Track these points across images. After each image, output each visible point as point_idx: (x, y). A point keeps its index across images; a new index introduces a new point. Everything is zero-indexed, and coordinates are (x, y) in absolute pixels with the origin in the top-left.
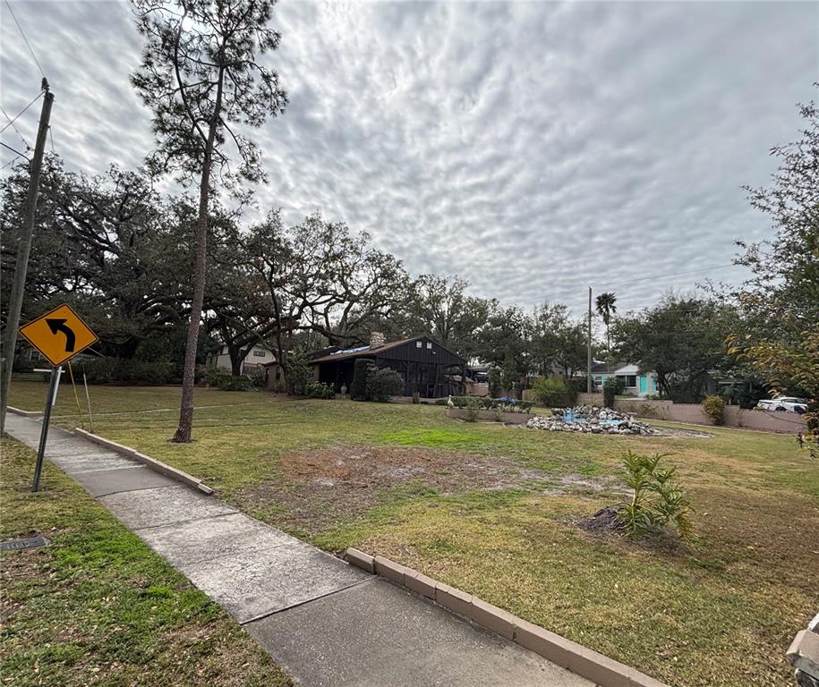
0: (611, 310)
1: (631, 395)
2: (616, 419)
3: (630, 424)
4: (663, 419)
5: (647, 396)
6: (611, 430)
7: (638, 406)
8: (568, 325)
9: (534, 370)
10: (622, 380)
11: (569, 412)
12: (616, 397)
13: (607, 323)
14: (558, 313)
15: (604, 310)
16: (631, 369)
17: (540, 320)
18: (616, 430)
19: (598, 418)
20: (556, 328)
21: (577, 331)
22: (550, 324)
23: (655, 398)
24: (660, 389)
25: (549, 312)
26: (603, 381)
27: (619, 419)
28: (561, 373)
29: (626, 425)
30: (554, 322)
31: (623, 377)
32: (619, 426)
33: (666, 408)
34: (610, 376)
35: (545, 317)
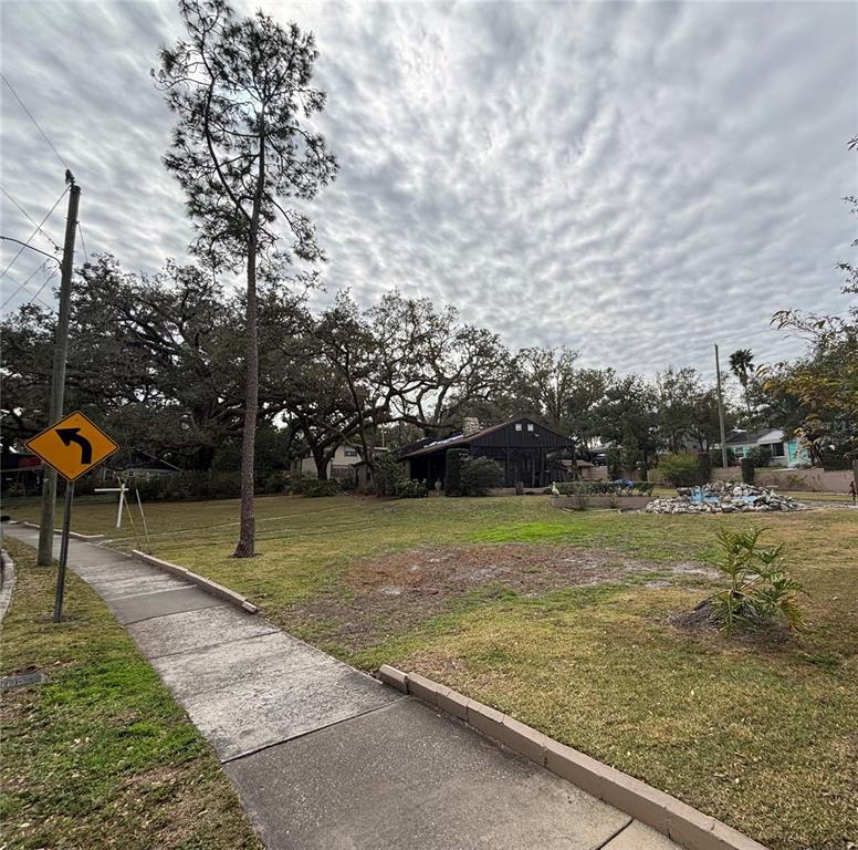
0: (748, 369)
1: (779, 466)
2: (753, 494)
3: (768, 499)
4: (814, 491)
5: (798, 466)
6: (746, 507)
7: (782, 478)
8: (698, 391)
9: (662, 446)
10: (766, 450)
11: (697, 490)
12: (756, 470)
13: (745, 385)
14: (685, 378)
15: (740, 370)
16: (775, 436)
17: (665, 388)
18: (751, 507)
19: (732, 495)
20: (685, 395)
21: (709, 397)
22: (677, 391)
23: (806, 467)
24: (812, 457)
25: (674, 378)
26: (745, 452)
27: (757, 495)
28: (695, 447)
29: (763, 501)
30: (681, 388)
31: (767, 446)
32: (755, 502)
33: (816, 477)
34: (753, 445)
35: (670, 384)
